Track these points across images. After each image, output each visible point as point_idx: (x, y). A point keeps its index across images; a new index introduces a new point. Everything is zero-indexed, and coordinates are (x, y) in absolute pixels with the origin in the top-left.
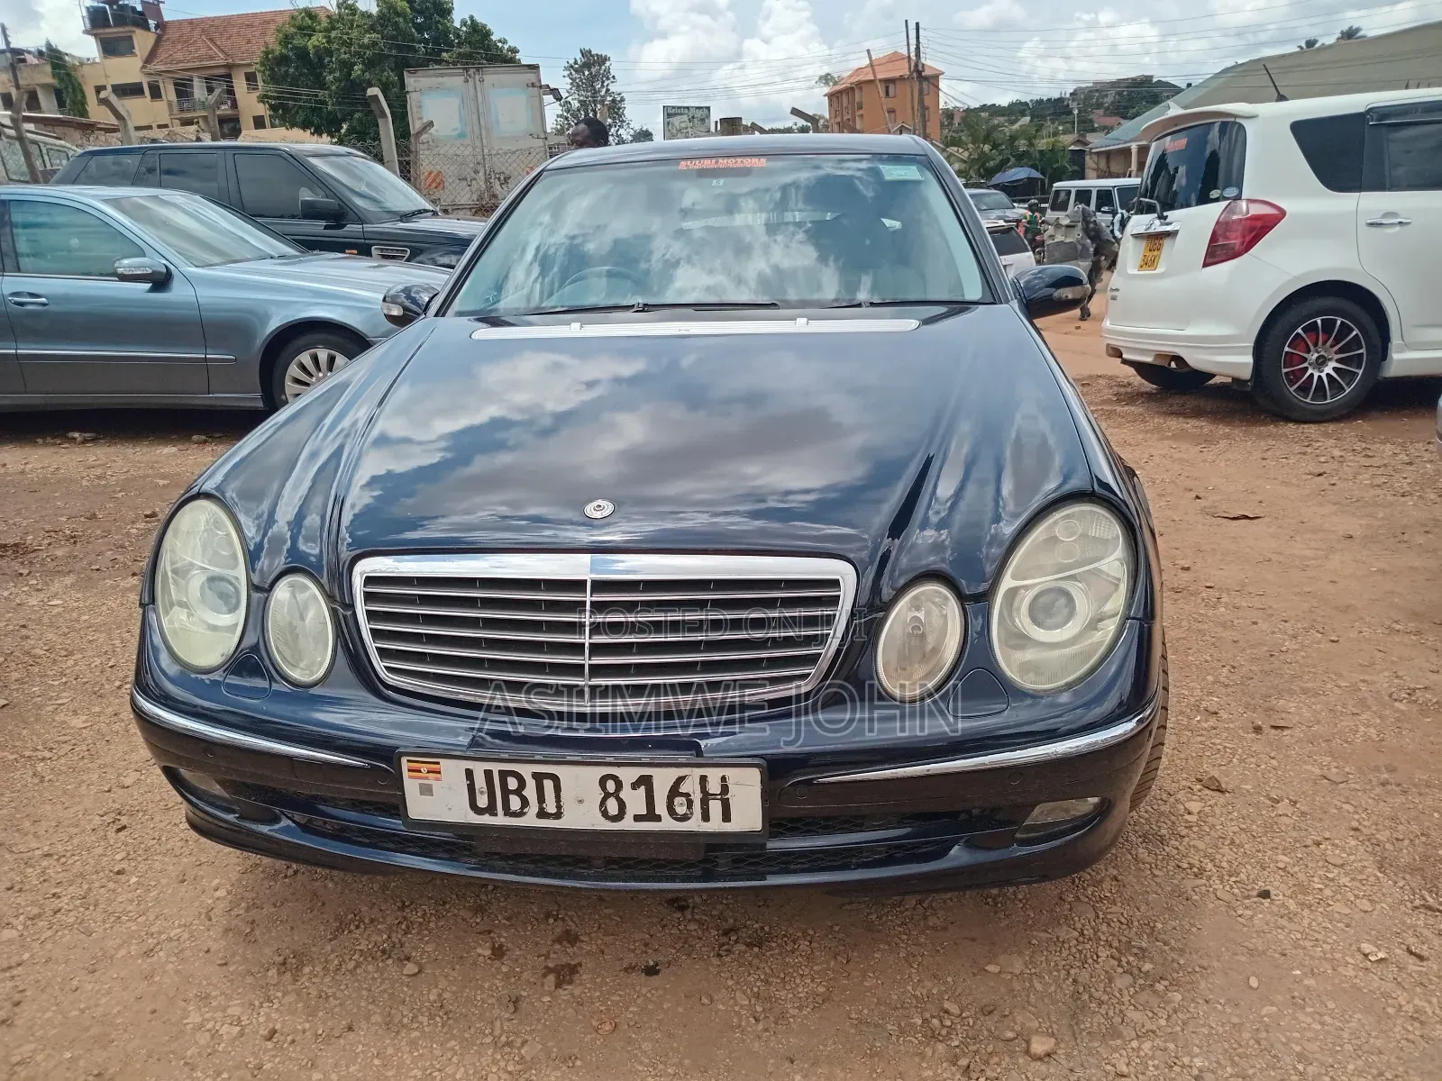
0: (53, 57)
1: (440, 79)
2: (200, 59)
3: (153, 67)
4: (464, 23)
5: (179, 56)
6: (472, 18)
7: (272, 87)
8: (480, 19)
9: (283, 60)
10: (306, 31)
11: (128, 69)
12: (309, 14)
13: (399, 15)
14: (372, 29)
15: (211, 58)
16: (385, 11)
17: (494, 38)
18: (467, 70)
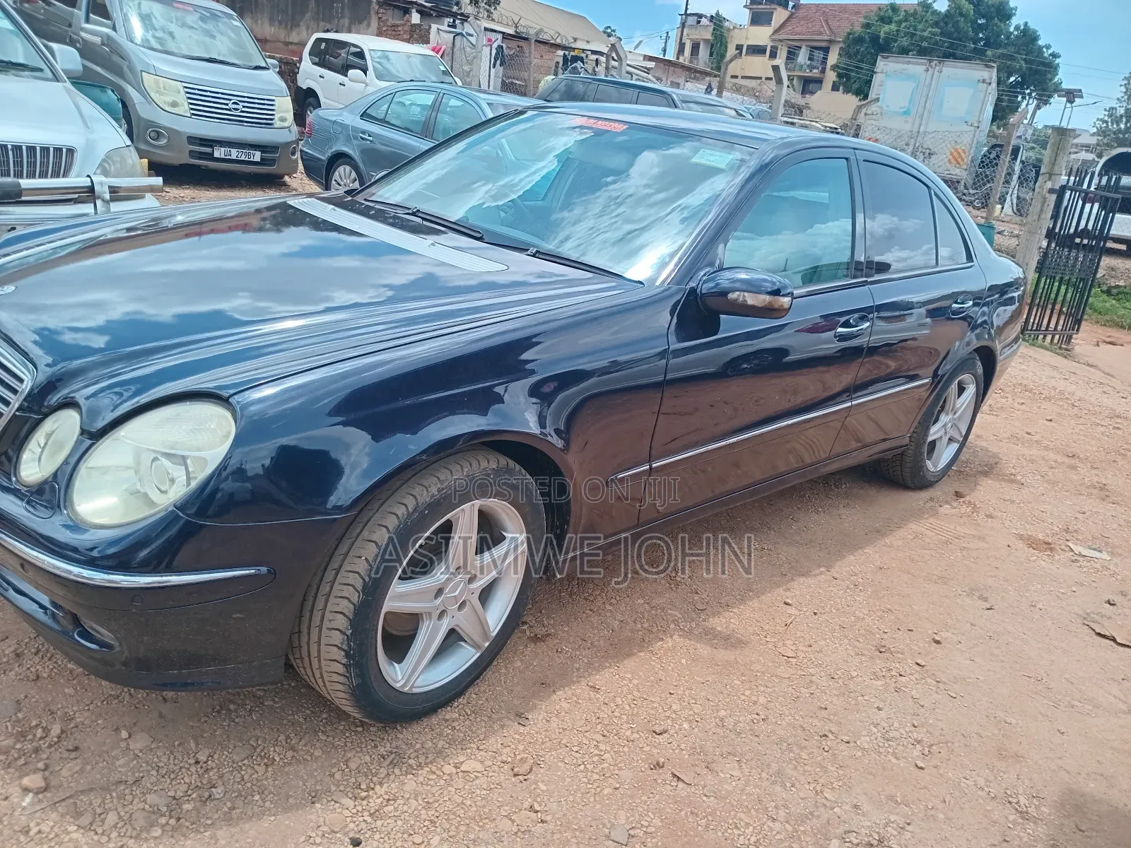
0: (717, 20)
1: (906, 66)
2: (813, 33)
3: (777, 37)
4: (1017, 28)
5: (799, 29)
6: (1026, 24)
7: (845, 60)
8: (1032, 25)
9: (859, 40)
10: (885, 20)
11: (762, 35)
12: (894, 8)
13: (961, 15)
14: (936, 24)
15: (821, 33)
16: (952, 11)
17: (1040, 43)
18: (930, 61)
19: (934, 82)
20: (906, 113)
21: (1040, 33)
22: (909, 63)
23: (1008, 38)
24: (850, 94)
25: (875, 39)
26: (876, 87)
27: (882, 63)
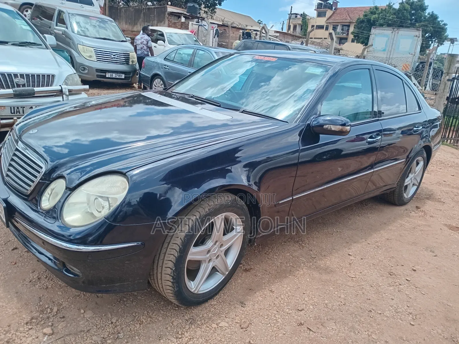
0: (304, 16)
1: (383, 31)
2: (343, 19)
3: (328, 21)
4: (429, 14)
5: (337, 18)
6: (432, 12)
7: (357, 30)
8: (435, 13)
9: (362, 22)
10: (373, 13)
11: (322, 21)
12: (376, 8)
13: (405, 10)
14: (395, 14)
15: (346, 19)
16: (401, 8)
17: (439, 20)
18: (394, 29)
19: (395, 37)
20: (384, 50)
21: (439, 16)
22: (384, 30)
23: (425, 18)
24: (359, 44)
25: (369, 20)
26: (371, 40)
27: (374, 30)
